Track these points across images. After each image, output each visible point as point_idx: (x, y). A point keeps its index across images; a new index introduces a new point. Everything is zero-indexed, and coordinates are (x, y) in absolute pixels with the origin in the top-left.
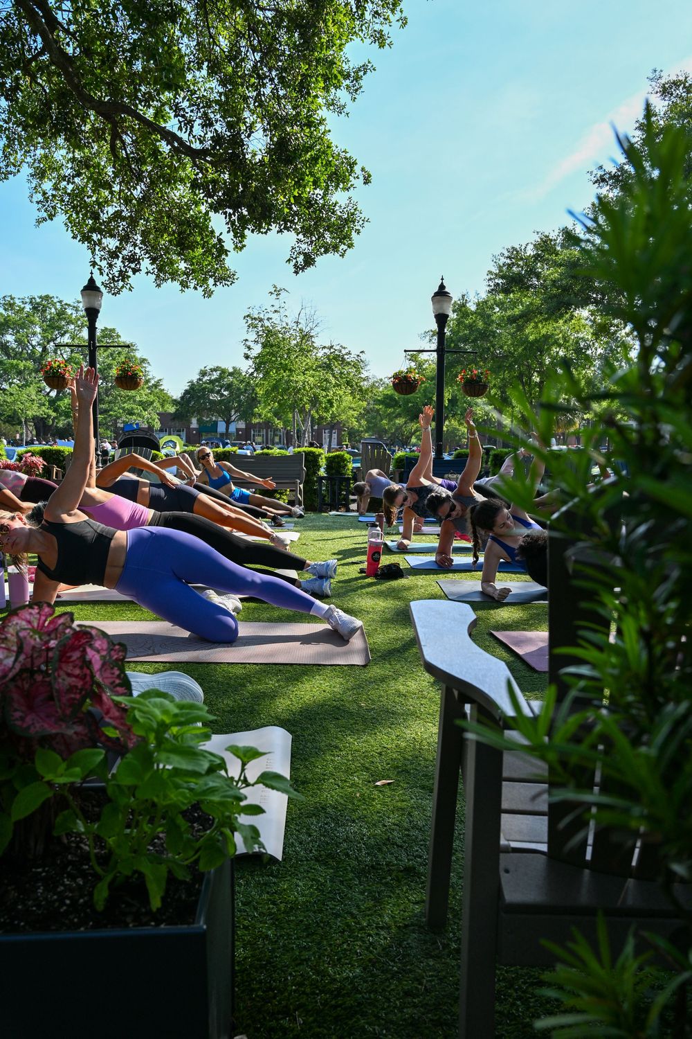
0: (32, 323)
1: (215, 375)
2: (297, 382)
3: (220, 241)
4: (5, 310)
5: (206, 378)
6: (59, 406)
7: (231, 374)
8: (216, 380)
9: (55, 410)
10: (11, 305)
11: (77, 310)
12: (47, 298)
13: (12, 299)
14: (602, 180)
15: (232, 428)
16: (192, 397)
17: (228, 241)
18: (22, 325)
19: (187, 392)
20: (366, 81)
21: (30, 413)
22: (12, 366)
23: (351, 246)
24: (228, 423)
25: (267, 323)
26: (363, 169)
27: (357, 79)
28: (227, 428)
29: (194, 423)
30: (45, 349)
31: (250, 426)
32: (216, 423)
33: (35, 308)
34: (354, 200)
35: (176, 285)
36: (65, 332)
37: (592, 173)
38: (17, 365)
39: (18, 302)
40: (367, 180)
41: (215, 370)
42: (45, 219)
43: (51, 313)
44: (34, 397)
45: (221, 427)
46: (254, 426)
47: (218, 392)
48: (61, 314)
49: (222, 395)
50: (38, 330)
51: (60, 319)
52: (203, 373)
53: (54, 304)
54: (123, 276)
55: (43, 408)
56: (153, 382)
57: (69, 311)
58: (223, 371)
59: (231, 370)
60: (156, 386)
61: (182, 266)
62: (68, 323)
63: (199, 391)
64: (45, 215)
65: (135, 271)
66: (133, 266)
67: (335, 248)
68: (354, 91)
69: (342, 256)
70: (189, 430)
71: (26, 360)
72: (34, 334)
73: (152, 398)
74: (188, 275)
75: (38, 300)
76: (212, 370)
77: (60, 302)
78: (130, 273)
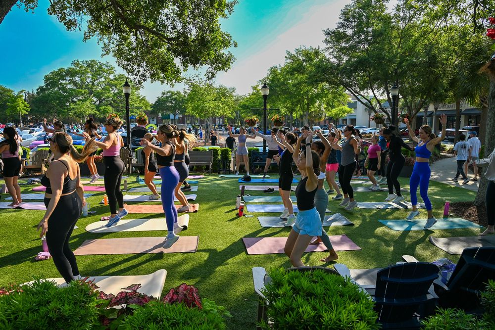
0: (87, 72)
1: (169, 94)
2: (206, 107)
3: (178, 69)
4: (75, 66)
5: (165, 96)
6: (101, 109)
7: (176, 94)
8: (170, 97)
9: (99, 111)
10: (77, 64)
11: (107, 67)
12: (94, 61)
13: (78, 61)
14: (328, 34)
15: (177, 117)
16: (159, 104)
17: (181, 68)
18: (82, 73)
19: (156, 102)
20: (235, 7)
21: (88, 113)
22: (79, 92)
23: (229, 68)
24: (175, 115)
25: (193, 82)
26: (234, 42)
27: (231, 6)
28: (175, 117)
29: (160, 115)
30: (93, 84)
31: (184, 116)
32: (169, 115)
33: (88, 66)
34: (231, 52)
35: (160, 82)
36: (102, 76)
37: (324, 31)
38: (81, 91)
39: (80, 63)
40: (236, 46)
41: (169, 92)
42: (105, 55)
43: (95, 68)
44: (89, 106)
45: (172, 117)
46: (186, 116)
47: (171, 102)
48: (100, 68)
49: (172, 103)
50: (90, 76)
51: (100, 71)
52: (164, 94)
53: (97, 64)
54: (140, 82)
55: (93, 110)
56: (141, 97)
57: (104, 67)
58: (172, 93)
59: (176, 92)
60: (143, 99)
61: (162, 75)
62: (103, 72)
63: (162, 101)
64: (105, 53)
65: (144, 80)
66: (144, 78)
67: (223, 69)
68: (231, 11)
69: (226, 71)
70: (158, 118)
71: (85, 89)
72: (89, 77)
73: (141, 105)
74: (164, 78)
75: (90, 62)
76: (167, 92)
77: (100, 63)
78: (143, 81)
